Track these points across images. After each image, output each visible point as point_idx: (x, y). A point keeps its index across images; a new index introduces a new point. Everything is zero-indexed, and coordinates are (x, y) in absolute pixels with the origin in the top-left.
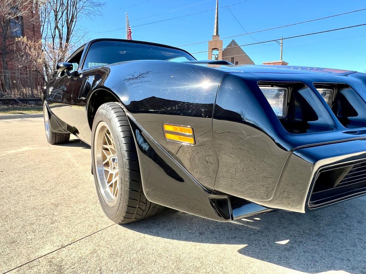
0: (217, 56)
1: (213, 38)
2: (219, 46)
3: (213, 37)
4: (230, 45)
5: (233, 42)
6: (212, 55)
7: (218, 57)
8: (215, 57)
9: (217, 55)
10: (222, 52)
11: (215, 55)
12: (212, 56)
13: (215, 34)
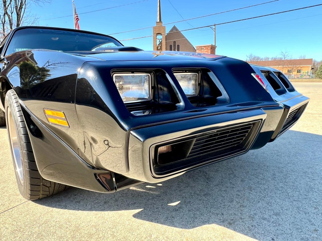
0: (161, 40)
1: (156, 24)
2: (162, 32)
3: (157, 23)
4: (172, 30)
5: (174, 28)
7: (162, 41)
8: (160, 41)
9: (161, 39)
10: (165, 37)
11: (159, 39)
12: (156, 40)
13: (158, 21)
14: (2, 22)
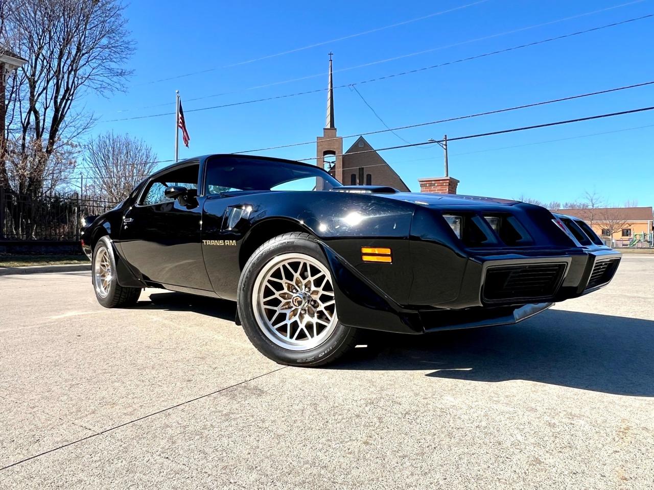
0: (332, 165)
1: (324, 132)
2: (335, 147)
3: (325, 130)
4: (355, 147)
5: (361, 140)
6: (324, 162)
7: (335, 166)
8: (330, 165)
9: (333, 162)
10: (341, 157)
11: (329, 162)
12: (324, 165)
13: (329, 127)
14: (23, 125)
